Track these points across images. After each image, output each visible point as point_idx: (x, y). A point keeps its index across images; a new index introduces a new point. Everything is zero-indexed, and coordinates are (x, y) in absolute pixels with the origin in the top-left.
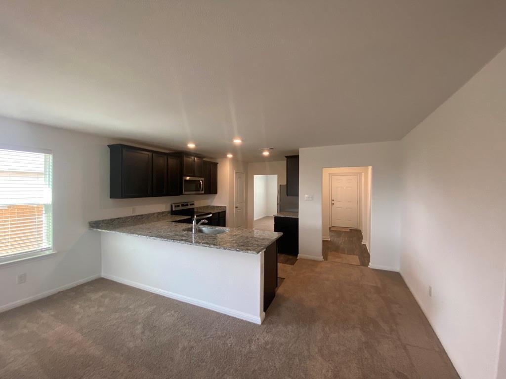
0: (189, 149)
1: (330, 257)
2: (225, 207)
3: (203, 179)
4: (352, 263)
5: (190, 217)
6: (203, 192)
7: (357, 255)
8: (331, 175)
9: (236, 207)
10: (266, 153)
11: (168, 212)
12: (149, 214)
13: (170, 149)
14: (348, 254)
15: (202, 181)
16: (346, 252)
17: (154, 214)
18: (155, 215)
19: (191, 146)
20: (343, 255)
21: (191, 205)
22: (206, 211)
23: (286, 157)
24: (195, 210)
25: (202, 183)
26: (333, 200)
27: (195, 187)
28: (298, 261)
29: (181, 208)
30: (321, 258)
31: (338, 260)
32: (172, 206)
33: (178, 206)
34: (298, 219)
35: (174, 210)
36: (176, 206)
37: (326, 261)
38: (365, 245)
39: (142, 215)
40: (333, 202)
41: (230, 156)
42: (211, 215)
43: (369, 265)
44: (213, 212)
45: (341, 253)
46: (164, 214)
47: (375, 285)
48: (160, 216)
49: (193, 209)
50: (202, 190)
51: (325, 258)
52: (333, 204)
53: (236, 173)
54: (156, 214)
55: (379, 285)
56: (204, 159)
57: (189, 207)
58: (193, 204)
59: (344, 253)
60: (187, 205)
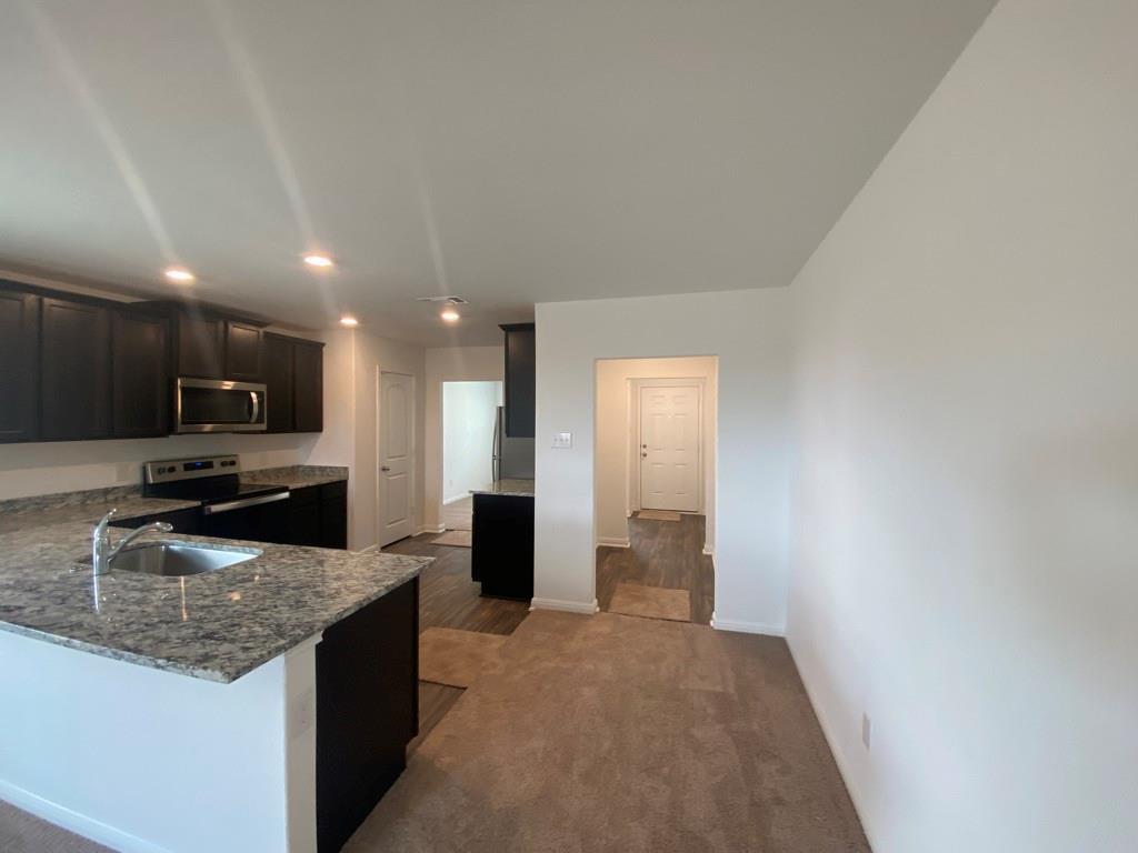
0: (173, 287)
1: (617, 600)
2: (346, 469)
3: (263, 388)
4: (670, 617)
5: (199, 503)
6: (264, 427)
7: (687, 589)
8: (637, 384)
9: (384, 470)
10: (451, 316)
11: (133, 489)
12: (44, 498)
13: (132, 292)
14: (664, 587)
15: (260, 394)
16: (661, 582)
17: (68, 495)
18: (74, 501)
19: (179, 277)
20: (653, 590)
21: (223, 464)
22: (274, 483)
23: (503, 327)
24: (243, 481)
25: (255, 401)
26: (645, 446)
27: (233, 413)
28: (528, 618)
29: (181, 475)
30: (592, 606)
31: (638, 608)
32: (144, 470)
33: (172, 470)
34: (533, 499)
35: (151, 481)
36: (160, 471)
37: (604, 614)
38: (710, 557)
39: (10, 502)
40: (644, 450)
41: (349, 321)
42: (286, 495)
43: (711, 618)
44: (292, 487)
45: (649, 585)
46: (110, 497)
47: (719, 689)
48: (87, 503)
49: (235, 476)
50: (260, 421)
51: (604, 604)
52: (645, 455)
53: (382, 373)
54: (80, 497)
55: (731, 690)
56: (269, 329)
57: (217, 471)
58: (233, 463)
59: (656, 585)
60: (209, 465)
